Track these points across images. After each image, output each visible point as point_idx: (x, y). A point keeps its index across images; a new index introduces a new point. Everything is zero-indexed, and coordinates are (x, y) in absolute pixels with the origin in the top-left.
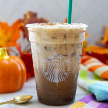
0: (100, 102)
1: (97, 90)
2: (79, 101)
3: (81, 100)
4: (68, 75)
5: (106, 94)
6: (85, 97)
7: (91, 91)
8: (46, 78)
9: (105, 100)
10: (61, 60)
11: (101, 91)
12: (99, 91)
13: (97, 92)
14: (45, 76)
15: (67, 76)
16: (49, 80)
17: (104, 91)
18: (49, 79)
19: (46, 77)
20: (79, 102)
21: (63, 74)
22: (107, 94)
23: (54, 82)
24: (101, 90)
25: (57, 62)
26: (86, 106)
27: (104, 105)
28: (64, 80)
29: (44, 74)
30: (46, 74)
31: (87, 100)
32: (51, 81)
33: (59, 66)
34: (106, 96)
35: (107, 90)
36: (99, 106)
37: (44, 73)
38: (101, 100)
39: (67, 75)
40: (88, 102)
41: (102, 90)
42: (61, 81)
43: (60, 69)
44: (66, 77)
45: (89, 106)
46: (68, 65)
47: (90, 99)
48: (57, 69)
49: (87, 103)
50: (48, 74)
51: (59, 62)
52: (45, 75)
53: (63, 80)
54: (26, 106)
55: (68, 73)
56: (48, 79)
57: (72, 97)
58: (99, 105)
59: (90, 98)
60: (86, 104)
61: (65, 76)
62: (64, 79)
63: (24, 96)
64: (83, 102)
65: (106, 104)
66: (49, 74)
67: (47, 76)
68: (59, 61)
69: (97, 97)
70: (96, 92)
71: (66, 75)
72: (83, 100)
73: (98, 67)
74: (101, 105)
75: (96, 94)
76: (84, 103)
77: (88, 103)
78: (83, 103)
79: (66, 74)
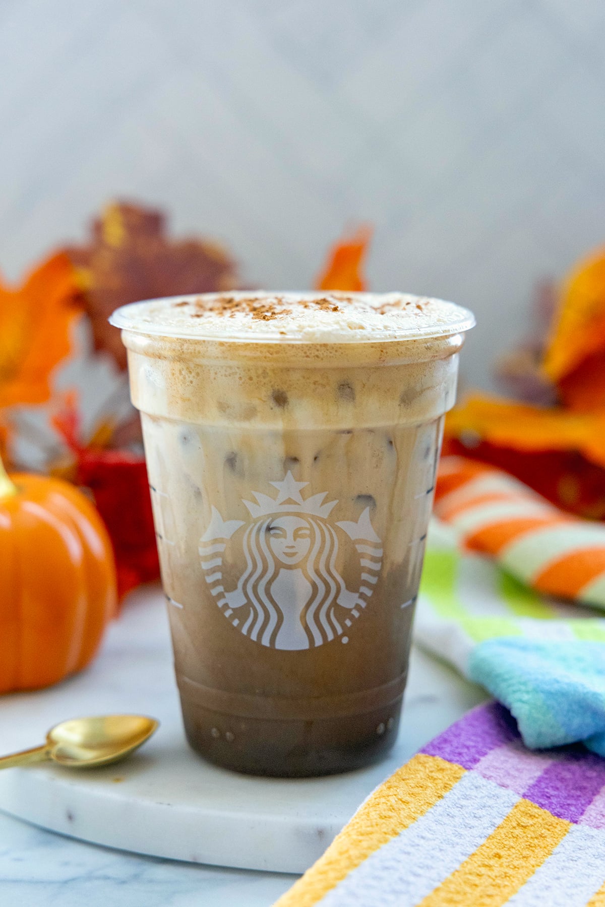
0: (542, 751)
1: (525, 684)
2: (423, 751)
3: (434, 748)
4: (363, 604)
5: (575, 707)
6: (456, 725)
7: (491, 688)
8: (236, 623)
9: (570, 740)
10: (322, 520)
11: (550, 694)
12: (536, 690)
13: (526, 697)
14: (228, 613)
15: (356, 614)
16: (254, 637)
17: (564, 694)
18: (250, 629)
19: (232, 617)
20: (423, 757)
21: (334, 603)
22: (581, 707)
23: (280, 645)
24: (547, 687)
25: (296, 535)
26: (466, 782)
27: (568, 775)
28: (338, 638)
29: (220, 604)
30: (235, 600)
31: (468, 748)
32: (266, 642)
33: (306, 558)
34: (576, 722)
35: (580, 689)
36: (540, 780)
37: (221, 596)
38: (547, 742)
39: (358, 607)
40: (476, 761)
41: (556, 687)
42: (319, 642)
43: (317, 572)
44: (352, 618)
45: (484, 781)
46: (360, 548)
47: (488, 740)
48: (298, 572)
49: (470, 763)
50: (244, 601)
51: (312, 536)
52: (226, 606)
53: (331, 637)
54: (118, 780)
55: (362, 596)
56: (244, 631)
57: (381, 729)
58: (538, 774)
59: (486, 727)
60: (466, 773)
61: (342, 613)
62: (340, 631)
63: (102, 720)
64: (450, 761)
65: (574, 766)
66: (249, 603)
67: (242, 613)
68: (312, 529)
69: (523, 727)
70: (517, 696)
71: (351, 606)
72: (448, 748)
73: (519, 528)
74: (547, 772)
75: (519, 710)
76: (456, 767)
77: (478, 765)
78: (447, 765)
79: (348, 600)
